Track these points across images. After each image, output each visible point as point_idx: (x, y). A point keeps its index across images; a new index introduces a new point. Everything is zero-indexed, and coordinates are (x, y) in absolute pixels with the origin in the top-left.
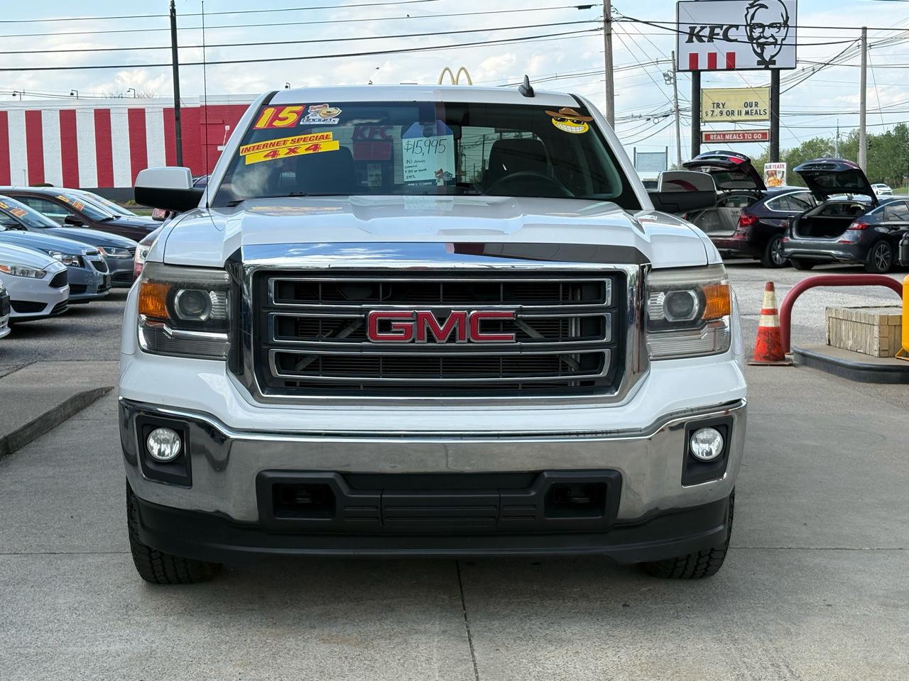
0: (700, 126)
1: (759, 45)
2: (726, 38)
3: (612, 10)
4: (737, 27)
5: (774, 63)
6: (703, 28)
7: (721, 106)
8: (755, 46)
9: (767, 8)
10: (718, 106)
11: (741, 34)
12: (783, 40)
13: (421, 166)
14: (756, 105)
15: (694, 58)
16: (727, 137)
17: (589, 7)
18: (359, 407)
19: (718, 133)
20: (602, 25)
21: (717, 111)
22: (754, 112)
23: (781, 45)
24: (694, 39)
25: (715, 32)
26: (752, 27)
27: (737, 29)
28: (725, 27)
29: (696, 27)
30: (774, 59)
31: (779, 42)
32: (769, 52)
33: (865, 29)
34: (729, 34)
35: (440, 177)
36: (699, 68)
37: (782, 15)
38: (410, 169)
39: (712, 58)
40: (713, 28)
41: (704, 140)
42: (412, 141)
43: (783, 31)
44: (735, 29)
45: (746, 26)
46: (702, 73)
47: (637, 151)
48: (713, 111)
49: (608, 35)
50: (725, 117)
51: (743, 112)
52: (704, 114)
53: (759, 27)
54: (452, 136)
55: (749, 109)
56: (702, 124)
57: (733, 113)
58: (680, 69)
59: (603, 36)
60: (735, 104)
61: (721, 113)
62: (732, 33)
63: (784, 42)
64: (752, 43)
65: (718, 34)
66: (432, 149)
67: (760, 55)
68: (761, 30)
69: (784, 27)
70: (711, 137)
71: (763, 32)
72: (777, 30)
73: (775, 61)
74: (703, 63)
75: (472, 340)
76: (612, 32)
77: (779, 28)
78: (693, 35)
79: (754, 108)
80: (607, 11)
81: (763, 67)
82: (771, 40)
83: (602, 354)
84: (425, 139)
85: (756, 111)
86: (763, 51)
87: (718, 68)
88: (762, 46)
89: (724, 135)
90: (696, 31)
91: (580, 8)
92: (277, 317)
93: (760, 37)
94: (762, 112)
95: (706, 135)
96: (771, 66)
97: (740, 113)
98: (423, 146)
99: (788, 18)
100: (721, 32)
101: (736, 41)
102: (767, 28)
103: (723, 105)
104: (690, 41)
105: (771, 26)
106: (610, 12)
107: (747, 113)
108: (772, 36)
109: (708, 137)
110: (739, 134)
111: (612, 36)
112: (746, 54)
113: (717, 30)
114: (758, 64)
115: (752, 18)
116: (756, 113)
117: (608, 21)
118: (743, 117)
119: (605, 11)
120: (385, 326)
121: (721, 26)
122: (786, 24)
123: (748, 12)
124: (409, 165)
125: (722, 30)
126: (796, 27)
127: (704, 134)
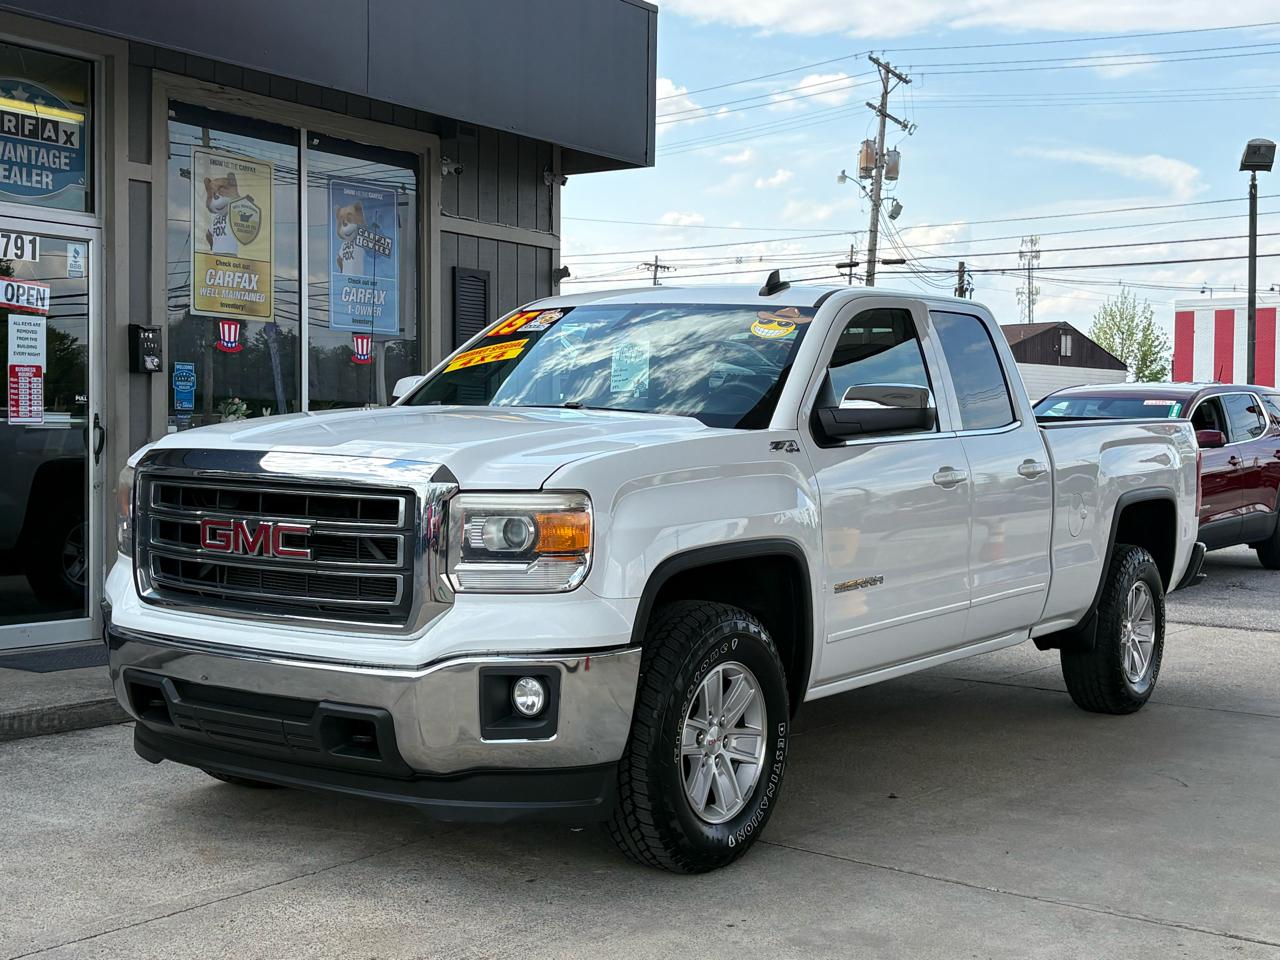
75: (275, 554)
83: (394, 580)
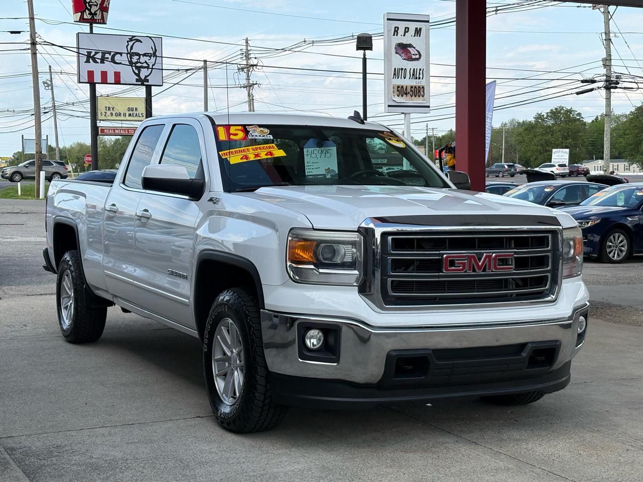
0: (96, 123)
1: (137, 68)
2: (113, 61)
3: (36, 36)
4: (121, 54)
5: (148, 81)
6: (96, 53)
7: (111, 109)
8: (134, 68)
9: (141, 42)
10: (109, 109)
11: (124, 59)
12: (153, 65)
13: (315, 166)
14: (136, 110)
15: (91, 74)
16: (117, 131)
17: (19, 32)
18: (436, 311)
19: (109, 128)
20: (29, 46)
21: (109, 113)
22: (135, 114)
23: (152, 69)
24: (91, 60)
25: (106, 56)
26: (132, 55)
27: (121, 56)
28: (112, 54)
29: (91, 52)
30: (147, 78)
31: (151, 67)
32: (144, 73)
33: (205, 61)
34: (115, 59)
35: (328, 173)
36: (95, 82)
37: (152, 48)
38: (309, 167)
39: (104, 75)
40: (104, 53)
41: (100, 133)
42: (310, 150)
43: (153, 59)
44: (119, 55)
45: (127, 54)
46: (96, 85)
47: (24, 138)
48: (106, 113)
49: (34, 54)
50: (114, 118)
51: (127, 115)
52: (99, 114)
53: (136, 55)
54: (335, 148)
55: (131, 112)
56: (98, 121)
57: (120, 115)
58: (81, 81)
59: (30, 55)
60: (121, 108)
61: (112, 114)
62: (118, 58)
63: (154, 67)
64: (132, 66)
65: (108, 58)
66: (323, 155)
67: (138, 75)
68: (138, 57)
69: (154, 56)
70: (105, 131)
71: (139, 59)
72: (149, 58)
73: (148, 80)
74: (97, 78)
75: (493, 270)
76: (37, 52)
77: (150, 57)
78: (90, 57)
79: (134, 112)
80: (33, 36)
81: (140, 83)
82: (145, 65)
83: (546, 277)
84: (318, 149)
85: (136, 114)
86: (139, 72)
87: (108, 82)
88: (139, 68)
89: (114, 130)
90: (92, 55)
91: (12, 32)
92: (392, 259)
93: (137, 63)
94: (140, 115)
95: (101, 130)
96: (145, 83)
97: (125, 115)
98: (317, 153)
99: (156, 50)
100: (110, 57)
101: (120, 63)
102: (142, 56)
103: (113, 109)
104: (87, 61)
105: (145, 55)
106: (35, 37)
107: (130, 115)
108: (146, 62)
109: (102, 130)
110: (125, 130)
111: (37, 54)
112: (128, 73)
113: (107, 56)
114: (137, 81)
115: (131, 48)
116: (136, 115)
117: (34, 44)
118: (128, 118)
119: (31, 36)
120: (452, 263)
121: (109, 53)
122: (154, 54)
123: (128, 44)
124: (308, 164)
125: (110, 55)
126: (162, 57)
127: (100, 128)
